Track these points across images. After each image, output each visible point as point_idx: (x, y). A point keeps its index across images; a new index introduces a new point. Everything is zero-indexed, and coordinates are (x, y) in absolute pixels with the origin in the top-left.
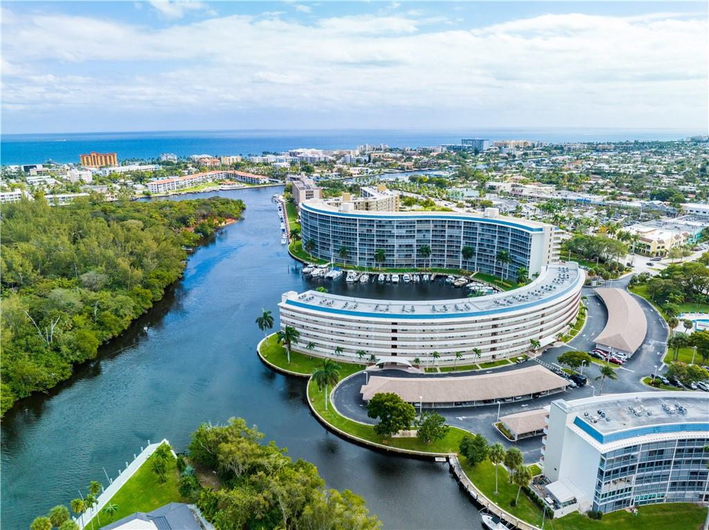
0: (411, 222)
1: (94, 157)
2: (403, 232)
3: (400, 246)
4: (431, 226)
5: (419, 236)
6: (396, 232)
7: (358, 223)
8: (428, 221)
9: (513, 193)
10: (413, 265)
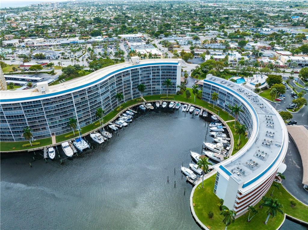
2: (104, 90)
6: (100, 92)
7: (73, 96)
8: (113, 77)
9: (27, 45)
10: (111, 110)
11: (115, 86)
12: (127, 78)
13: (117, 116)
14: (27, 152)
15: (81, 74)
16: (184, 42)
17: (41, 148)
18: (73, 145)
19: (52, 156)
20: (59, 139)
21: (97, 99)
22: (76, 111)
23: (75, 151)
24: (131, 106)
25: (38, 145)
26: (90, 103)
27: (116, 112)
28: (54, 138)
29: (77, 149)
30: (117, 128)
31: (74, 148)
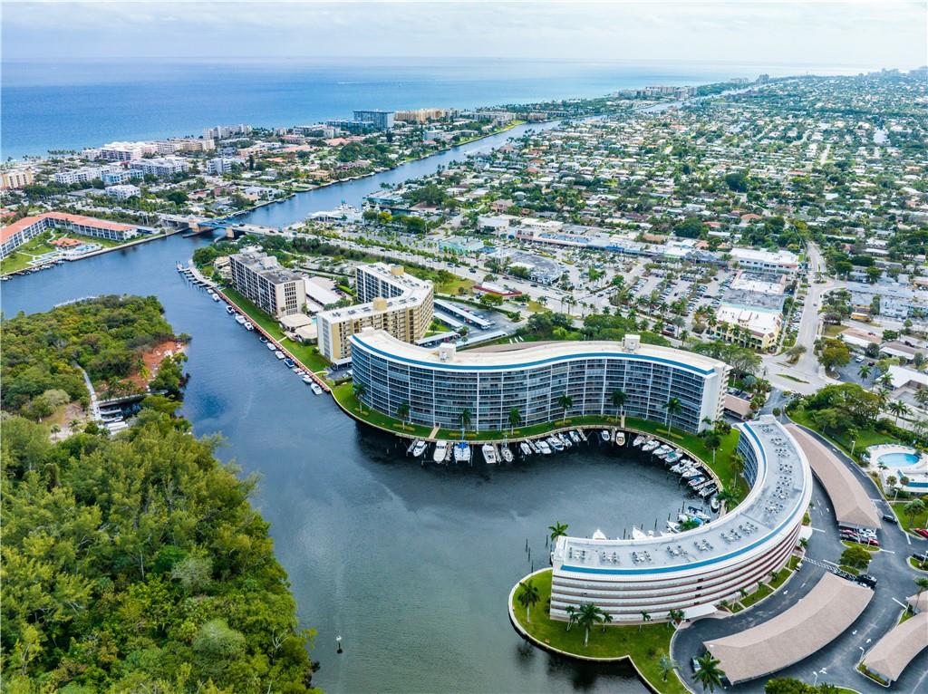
0: (546, 368)
3: (533, 398)
4: (568, 369)
5: (554, 383)
6: (528, 382)
7: (478, 378)
8: (565, 364)
9: (519, 236)
10: (546, 419)
11: (566, 381)
12: (596, 371)
13: (546, 434)
14: (394, 434)
15: (556, 335)
16: (897, 310)
17: (412, 437)
18: (453, 450)
19: (417, 453)
20: (440, 435)
21: (520, 393)
22: (478, 401)
23: (448, 459)
24: (586, 427)
25: (411, 432)
26: (505, 396)
27: (553, 426)
28: (436, 430)
29: (453, 457)
30: (530, 452)
31: (449, 454)
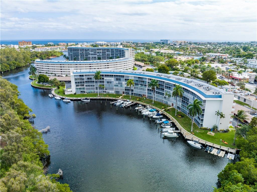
0: (95, 49)
1: (23, 43)
2: (93, 53)
3: (92, 57)
4: (101, 51)
5: (98, 54)
6: (90, 53)
7: (79, 50)
8: (100, 49)
